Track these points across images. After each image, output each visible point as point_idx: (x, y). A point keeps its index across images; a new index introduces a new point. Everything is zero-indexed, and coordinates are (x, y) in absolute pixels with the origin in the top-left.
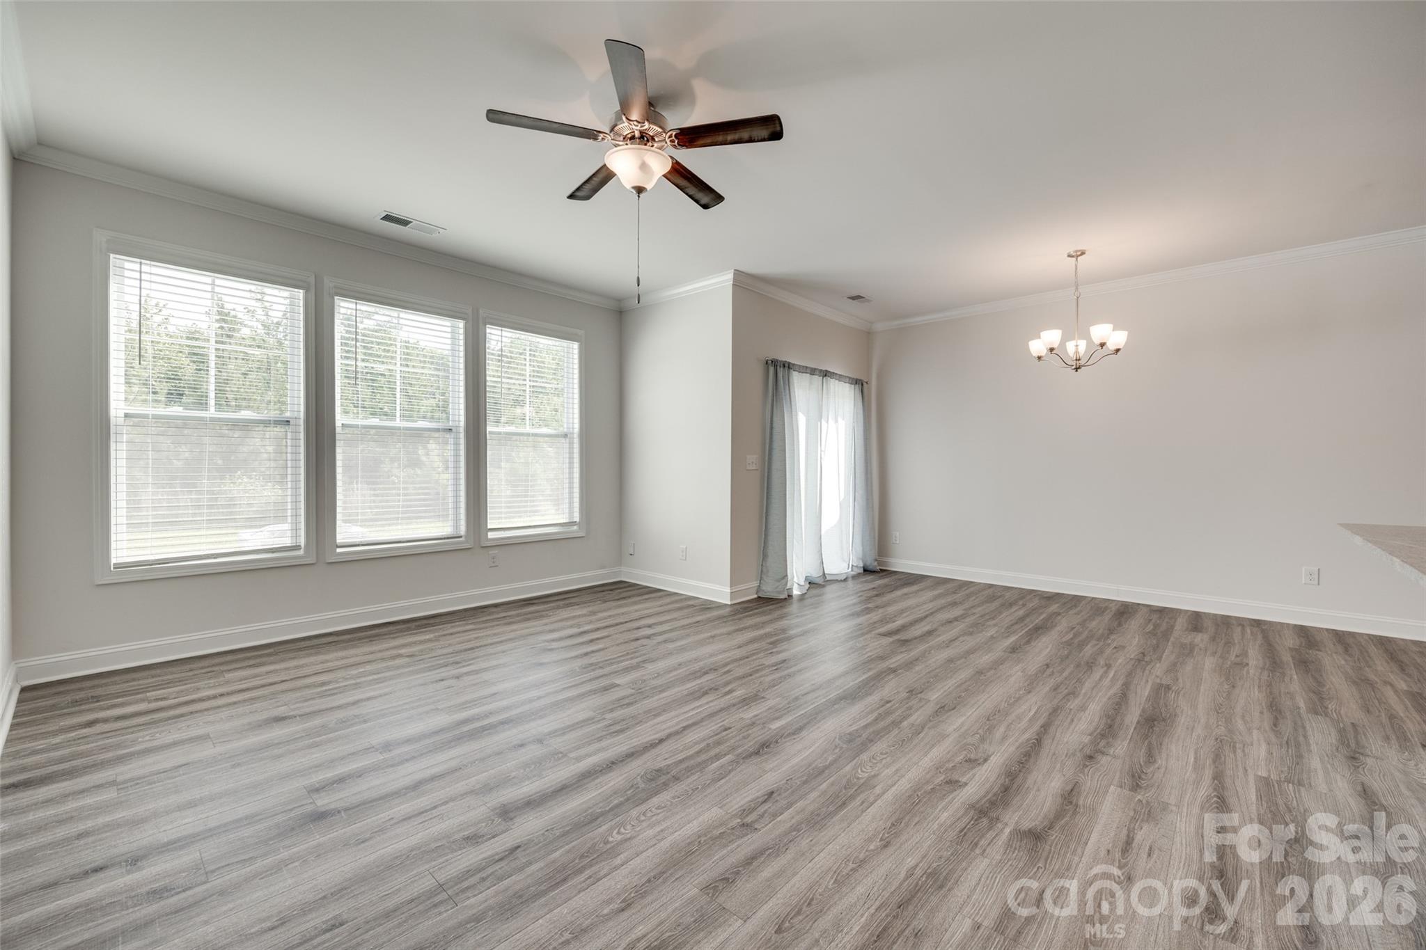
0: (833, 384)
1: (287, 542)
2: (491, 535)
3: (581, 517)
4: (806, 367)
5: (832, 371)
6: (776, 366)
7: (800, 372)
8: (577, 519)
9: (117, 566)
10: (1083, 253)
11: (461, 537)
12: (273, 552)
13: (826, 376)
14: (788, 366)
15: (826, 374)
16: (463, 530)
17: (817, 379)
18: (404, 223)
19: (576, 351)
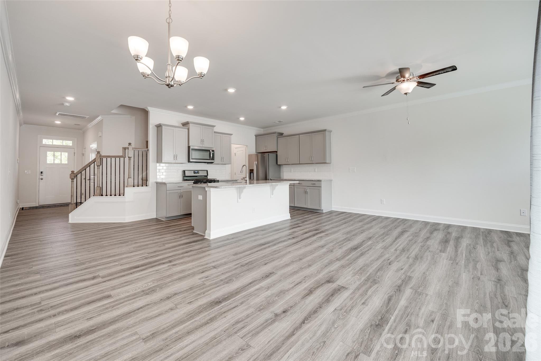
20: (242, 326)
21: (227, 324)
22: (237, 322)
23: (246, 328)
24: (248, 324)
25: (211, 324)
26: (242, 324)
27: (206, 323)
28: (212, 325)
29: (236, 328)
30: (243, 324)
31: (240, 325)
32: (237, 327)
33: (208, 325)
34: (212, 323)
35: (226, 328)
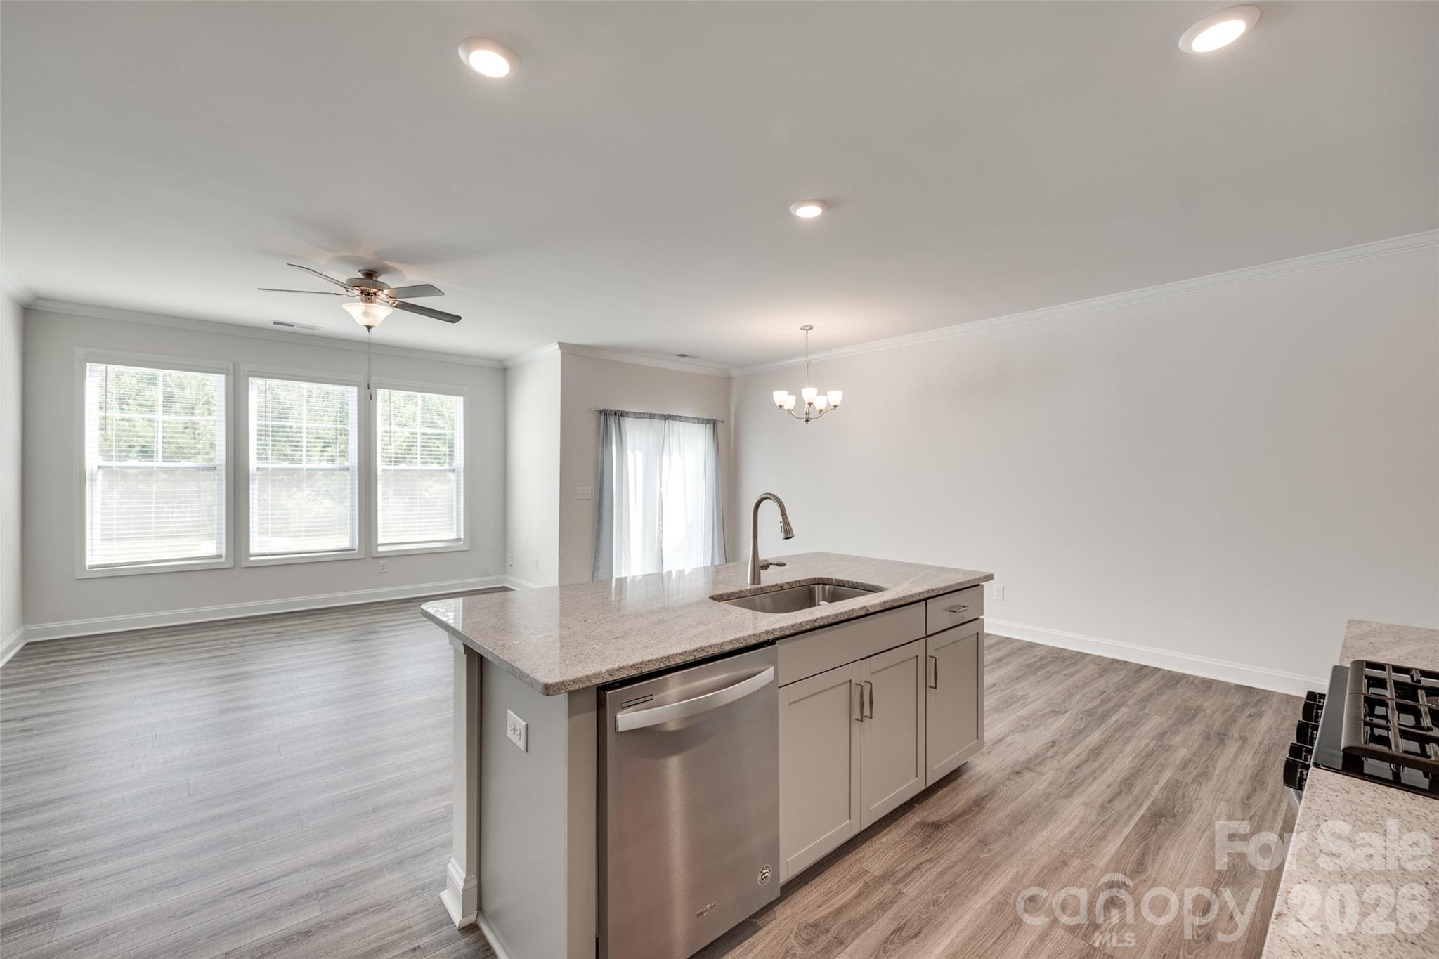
0: (677, 426)
1: (214, 552)
2: (380, 549)
3: (465, 536)
4: (644, 413)
5: (675, 414)
6: (606, 415)
7: (636, 418)
8: (462, 537)
9: (91, 567)
10: (811, 328)
11: (354, 550)
12: (202, 559)
13: (668, 419)
14: (620, 415)
15: (668, 417)
16: (356, 546)
17: (658, 423)
18: (293, 326)
19: (462, 403)
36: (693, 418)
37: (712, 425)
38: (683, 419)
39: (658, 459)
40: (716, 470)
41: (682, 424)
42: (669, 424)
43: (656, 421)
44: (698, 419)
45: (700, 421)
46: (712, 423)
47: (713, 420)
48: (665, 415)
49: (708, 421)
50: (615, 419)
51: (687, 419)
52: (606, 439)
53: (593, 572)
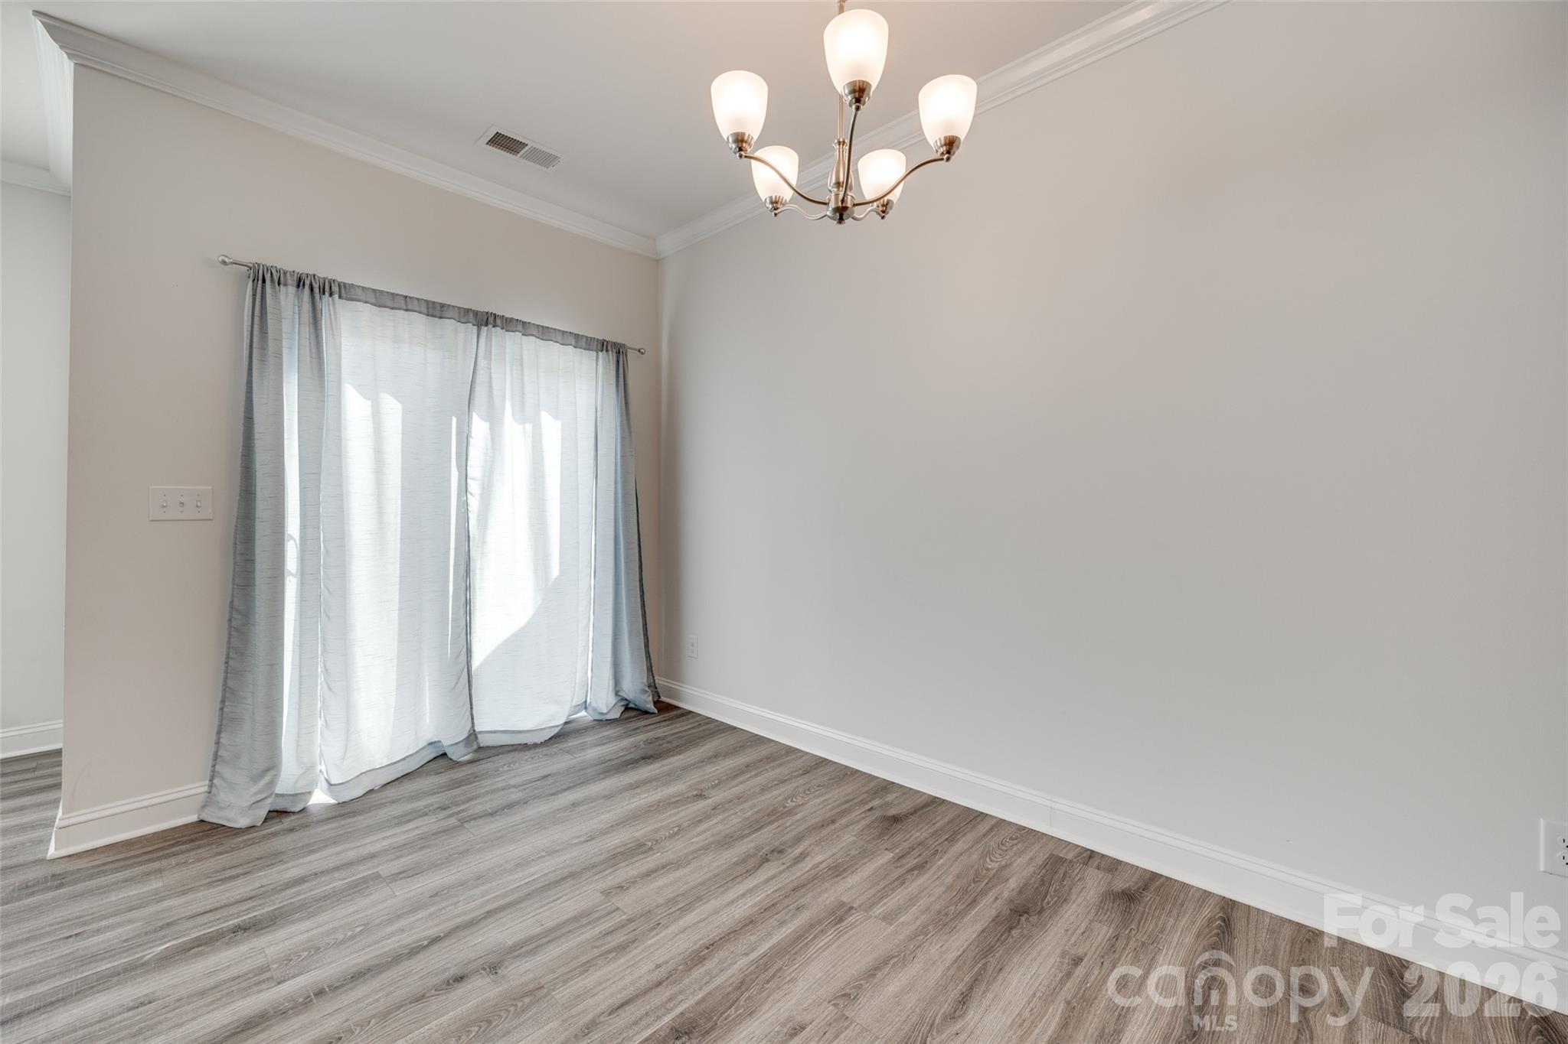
20: (609, 938)
21: (651, 946)
22: (622, 948)
23: (600, 933)
24: (594, 941)
25: (698, 946)
26: (609, 943)
27: (711, 947)
28: (695, 943)
29: (629, 933)
30: (605, 944)
31: (618, 939)
32: (626, 935)
33: (706, 941)
34: (695, 947)
35: (655, 932)
36: (564, 332)
37: (612, 356)
38: (534, 331)
39: (454, 420)
40: (623, 456)
41: (530, 344)
42: (489, 338)
43: (449, 324)
44: (577, 336)
45: (583, 343)
46: (617, 352)
47: (615, 344)
48: (476, 313)
49: (603, 346)
50: (298, 297)
51: (544, 333)
52: (263, 348)
53: (219, 732)
